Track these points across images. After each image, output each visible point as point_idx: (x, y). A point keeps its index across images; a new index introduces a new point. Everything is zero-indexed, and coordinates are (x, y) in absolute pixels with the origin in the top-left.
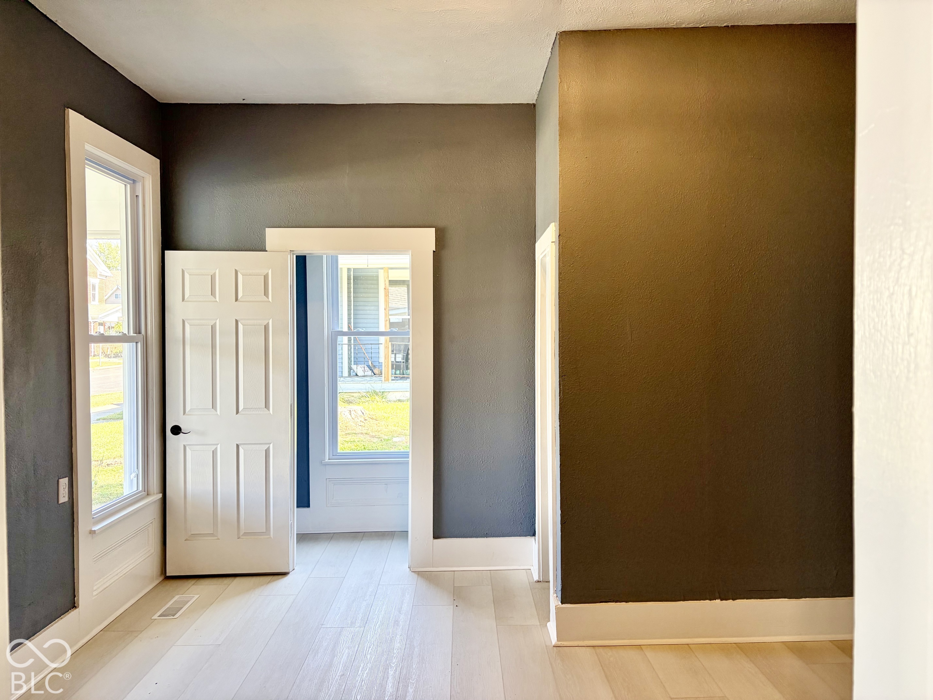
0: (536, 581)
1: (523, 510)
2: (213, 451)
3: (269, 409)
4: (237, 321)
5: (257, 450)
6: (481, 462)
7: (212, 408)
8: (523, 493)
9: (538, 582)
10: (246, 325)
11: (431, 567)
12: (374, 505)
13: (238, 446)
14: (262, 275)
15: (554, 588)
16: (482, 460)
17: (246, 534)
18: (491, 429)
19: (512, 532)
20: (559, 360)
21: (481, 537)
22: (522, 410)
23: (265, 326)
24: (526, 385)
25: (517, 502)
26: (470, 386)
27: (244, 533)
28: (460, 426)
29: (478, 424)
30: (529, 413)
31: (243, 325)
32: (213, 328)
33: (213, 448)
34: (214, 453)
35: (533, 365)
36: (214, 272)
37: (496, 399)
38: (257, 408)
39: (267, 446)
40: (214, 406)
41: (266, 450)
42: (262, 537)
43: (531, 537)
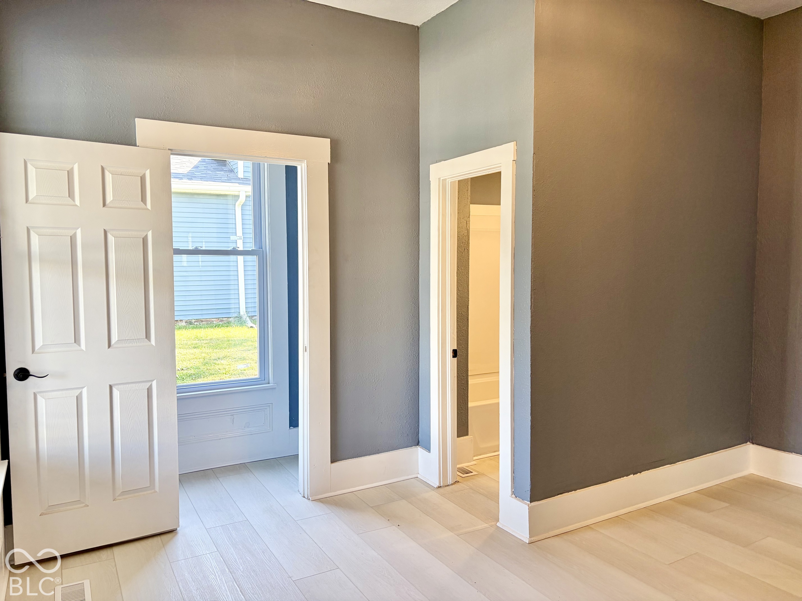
0: (438, 487)
1: (409, 422)
2: (77, 397)
3: (149, 340)
4: (105, 232)
5: (137, 390)
6: (373, 380)
7: (74, 342)
8: (409, 406)
9: (440, 487)
10: (118, 237)
11: (329, 492)
12: (220, 439)
13: (111, 387)
14: (139, 176)
15: (512, 489)
16: (374, 378)
17: (124, 493)
18: (382, 347)
19: (400, 445)
20: (531, 274)
21: (373, 454)
22: (409, 327)
23: (143, 239)
24: (412, 303)
25: (404, 416)
26: (363, 306)
27: (122, 492)
28: (354, 346)
29: (371, 343)
30: (415, 330)
31: (114, 237)
32: (73, 239)
33: (77, 392)
34: (79, 399)
35: (418, 284)
36: (71, 167)
37: (386, 318)
38: (136, 338)
39: (149, 384)
40: (77, 340)
41: (148, 389)
42: (145, 493)
43: (416, 447)
